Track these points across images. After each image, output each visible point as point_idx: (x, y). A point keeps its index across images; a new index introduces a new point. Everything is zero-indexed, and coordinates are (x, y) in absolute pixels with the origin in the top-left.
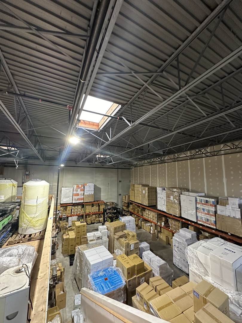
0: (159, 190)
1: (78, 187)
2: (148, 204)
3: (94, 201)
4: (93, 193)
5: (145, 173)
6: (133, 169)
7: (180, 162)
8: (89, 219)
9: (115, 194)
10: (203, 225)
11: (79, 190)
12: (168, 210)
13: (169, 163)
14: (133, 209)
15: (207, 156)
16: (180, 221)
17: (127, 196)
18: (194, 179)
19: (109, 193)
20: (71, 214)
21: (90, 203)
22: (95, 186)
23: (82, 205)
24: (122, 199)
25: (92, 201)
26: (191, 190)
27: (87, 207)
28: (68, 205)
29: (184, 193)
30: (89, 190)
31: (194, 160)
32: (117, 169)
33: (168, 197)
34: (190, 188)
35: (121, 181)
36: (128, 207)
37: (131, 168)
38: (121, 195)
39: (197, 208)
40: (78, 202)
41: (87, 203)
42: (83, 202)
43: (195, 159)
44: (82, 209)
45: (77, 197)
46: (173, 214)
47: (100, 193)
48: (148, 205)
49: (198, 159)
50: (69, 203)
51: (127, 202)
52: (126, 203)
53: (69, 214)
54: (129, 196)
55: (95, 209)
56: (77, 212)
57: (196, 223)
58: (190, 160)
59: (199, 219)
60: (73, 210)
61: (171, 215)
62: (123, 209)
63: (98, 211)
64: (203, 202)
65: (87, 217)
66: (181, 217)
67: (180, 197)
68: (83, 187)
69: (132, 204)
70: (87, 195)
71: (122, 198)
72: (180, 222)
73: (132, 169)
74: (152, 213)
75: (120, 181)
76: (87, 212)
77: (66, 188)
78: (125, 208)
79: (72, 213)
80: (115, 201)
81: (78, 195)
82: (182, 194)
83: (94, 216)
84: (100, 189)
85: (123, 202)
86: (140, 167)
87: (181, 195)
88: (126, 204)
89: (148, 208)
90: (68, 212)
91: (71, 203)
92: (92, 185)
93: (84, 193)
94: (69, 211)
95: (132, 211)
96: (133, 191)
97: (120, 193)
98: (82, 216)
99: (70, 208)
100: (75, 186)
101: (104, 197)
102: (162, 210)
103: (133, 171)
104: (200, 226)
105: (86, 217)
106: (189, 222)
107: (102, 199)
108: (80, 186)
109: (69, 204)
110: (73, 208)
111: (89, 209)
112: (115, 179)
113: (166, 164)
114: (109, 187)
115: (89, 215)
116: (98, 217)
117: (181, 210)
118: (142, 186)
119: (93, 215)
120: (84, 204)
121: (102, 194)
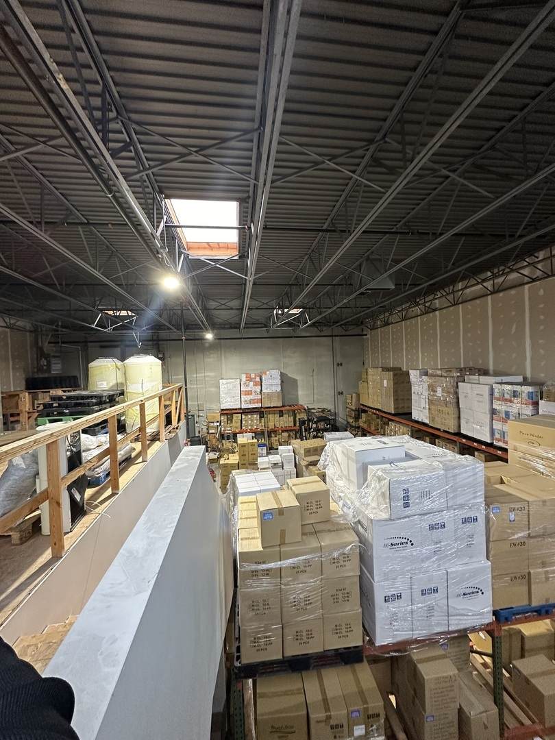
0: (414, 375)
1: (249, 379)
2: (395, 409)
3: (283, 406)
4: (279, 389)
5: (392, 342)
6: (368, 336)
7: (469, 306)
8: (275, 439)
9: (329, 392)
10: (504, 448)
11: (251, 384)
12: (432, 419)
13: (444, 311)
14: (368, 422)
15: (534, 280)
16: (456, 442)
17: (354, 395)
18: (501, 343)
19: (315, 391)
20: (241, 428)
21: (275, 409)
22: (282, 375)
23: (261, 412)
24: (345, 402)
25: (279, 405)
26: (494, 371)
27: (270, 416)
28: (233, 411)
29: (470, 379)
30: (272, 383)
31: (501, 294)
32: (331, 338)
33: (432, 388)
34: (491, 368)
35: (341, 364)
36: (357, 418)
37: (365, 333)
38: (342, 393)
39: (493, 412)
40: (250, 406)
41: (269, 410)
42: (261, 407)
43: (507, 292)
44: (260, 420)
45: (249, 398)
46: (442, 428)
47: (297, 391)
48: (393, 412)
49: (513, 292)
50: (235, 407)
51: (354, 408)
52: (353, 410)
53: (237, 428)
54: (358, 396)
55: (287, 421)
56: (251, 426)
57: (491, 445)
58: (494, 295)
59: (497, 436)
60: (244, 422)
61: (439, 430)
62: (348, 423)
63: (292, 424)
64: (507, 396)
65: (273, 435)
66: (459, 434)
67: (457, 387)
68: (258, 379)
69: (365, 411)
70: (268, 394)
71: (346, 399)
72: (456, 445)
73: (366, 335)
74: (402, 427)
75: (338, 365)
76: (271, 425)
77: (228, 381)
78: (351, 420)
79: (243, 428)
80: (329, 406)
81: (248, 393)
82: (464, 381)
83: (285, 434)
84: (295, 381)
85: (347, 407)
86: (382, 329)
87: (459, 384)
88: (353, 413)
89: (393, 418)
90: (234, 424)
91: (239, 409)
92: (276, 374)
93: (261, 390)
94: (236, 422)
95: (365, 426)
96: (365, 384)
97: (341, 388)
98: (263, 433)
99: (237, 417)
100: (244, 377)
101: (305, 398)
102: (420, 420)
103: (368, 338)
104: (499, 452)
105: (270, 436)
106: (475, 444)
107: (300, 403)
108: (253, 376)
109: (236, 409)
110: (244, 417)
111: (273, 421)
112: (327, 359)
113: (437, 313)
114: (315, 377)
115: (276, 431)
116: (294, 436)
117: (459, 418)
118: (383, 371)
119: (283, 431)
120: (262, 410)
121: (300, 393)
